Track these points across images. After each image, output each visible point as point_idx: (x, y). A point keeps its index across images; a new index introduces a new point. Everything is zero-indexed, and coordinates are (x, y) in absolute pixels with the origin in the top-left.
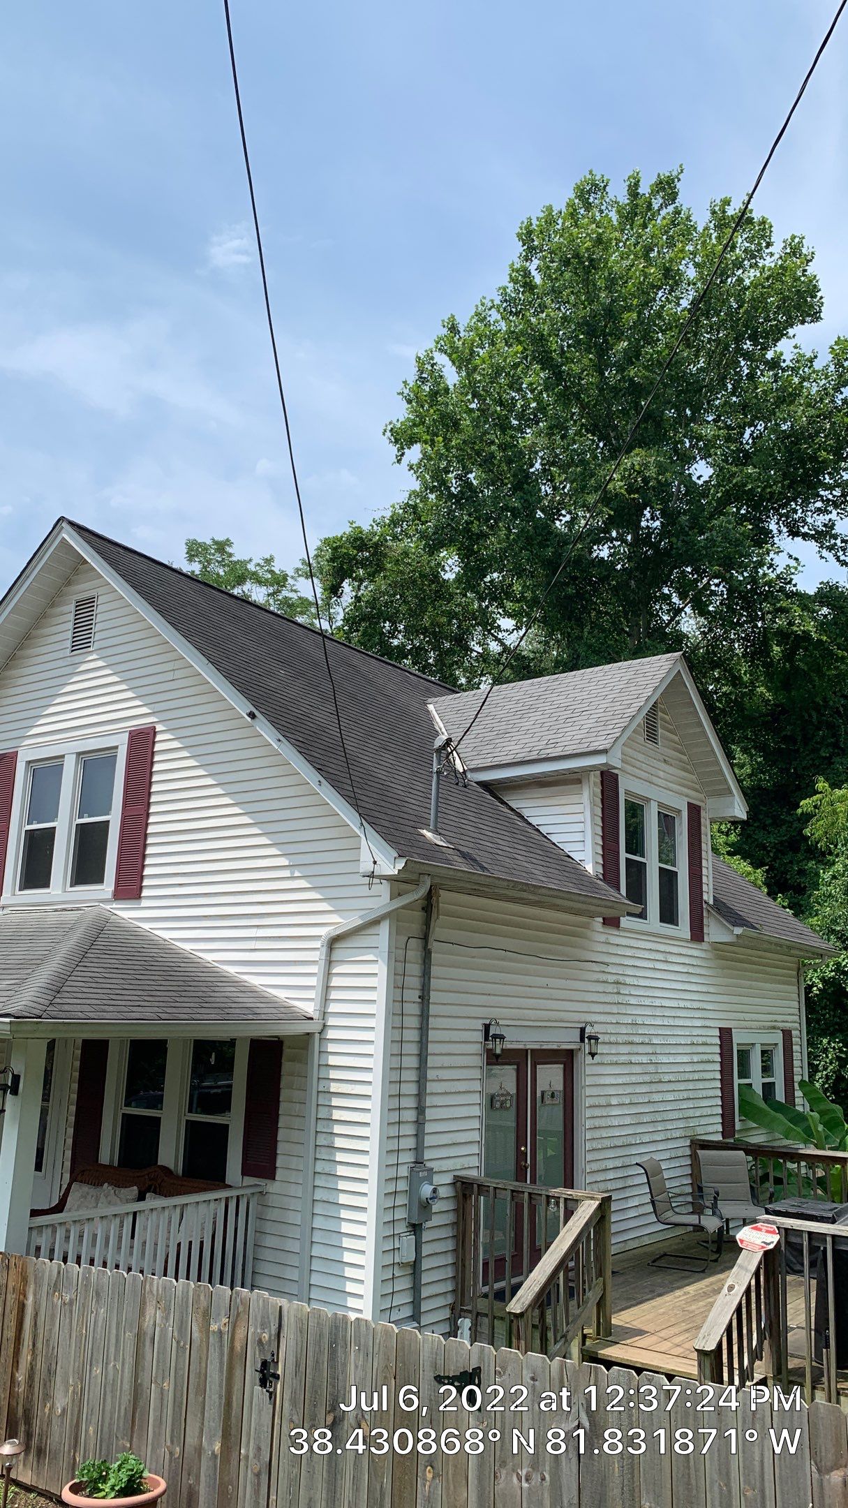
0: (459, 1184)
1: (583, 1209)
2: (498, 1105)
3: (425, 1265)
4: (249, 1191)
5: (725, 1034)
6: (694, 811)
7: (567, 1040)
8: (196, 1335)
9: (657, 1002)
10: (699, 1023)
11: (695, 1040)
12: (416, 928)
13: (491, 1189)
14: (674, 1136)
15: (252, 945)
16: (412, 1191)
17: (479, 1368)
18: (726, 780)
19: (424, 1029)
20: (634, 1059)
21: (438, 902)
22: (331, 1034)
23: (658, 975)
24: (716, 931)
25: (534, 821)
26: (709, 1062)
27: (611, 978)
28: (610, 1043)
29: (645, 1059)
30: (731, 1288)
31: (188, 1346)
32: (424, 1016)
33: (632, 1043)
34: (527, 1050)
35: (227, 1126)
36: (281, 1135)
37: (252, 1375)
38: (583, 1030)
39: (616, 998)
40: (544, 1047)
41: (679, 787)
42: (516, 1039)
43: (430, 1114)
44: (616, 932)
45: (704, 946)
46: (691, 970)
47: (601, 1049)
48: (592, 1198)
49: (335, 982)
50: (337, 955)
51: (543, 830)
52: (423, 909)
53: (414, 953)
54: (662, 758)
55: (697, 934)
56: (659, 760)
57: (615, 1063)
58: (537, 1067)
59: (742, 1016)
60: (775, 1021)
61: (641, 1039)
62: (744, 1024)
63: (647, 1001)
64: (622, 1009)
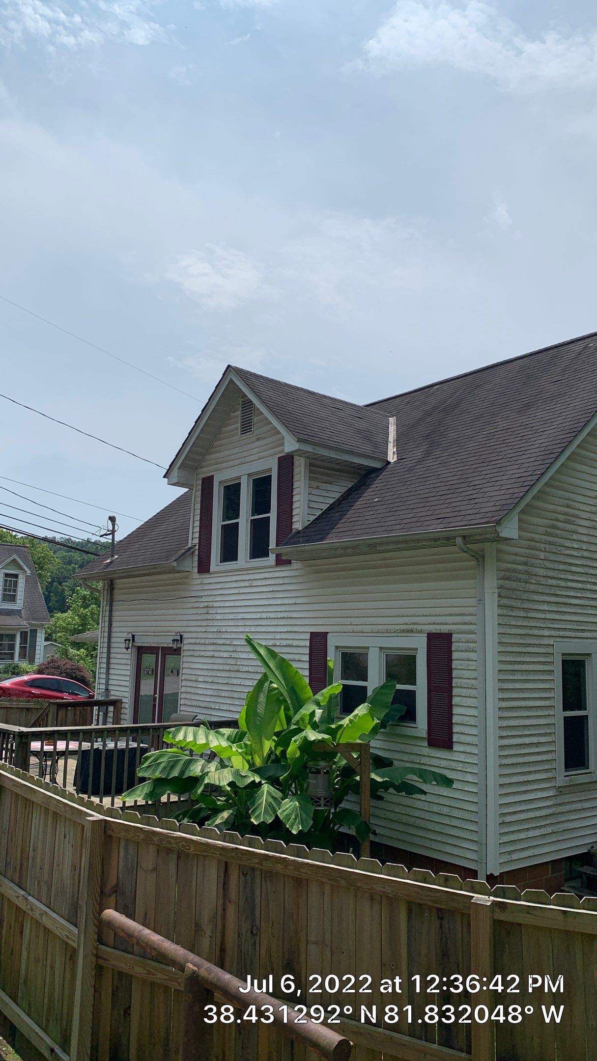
2: (146, 673)
5: (318, 638)
6: (286, 461)
9: (240, 616)
10: (283, 629)
11: (278, 643)
19: (108, 637)
20: (216, 654)
23: (242, 597)
26: (299, 661)
27: (202, 605)
29: (226, 655)
32: (109, 632)
33: (216, 644)
34: (159, 647)
39: (205, 617)
43: (111, 671)
44: (208, 576)
45: (293, 566)
46: (277, 588)
54: (255, 439)
56: (252, 442)
57: (203, 656)
58: (167, 656)
59: (348, 621)
60: (414, 624)
61: (223, 641)
62: (350, 628)
63: (231, 616)
64: (210, 623)
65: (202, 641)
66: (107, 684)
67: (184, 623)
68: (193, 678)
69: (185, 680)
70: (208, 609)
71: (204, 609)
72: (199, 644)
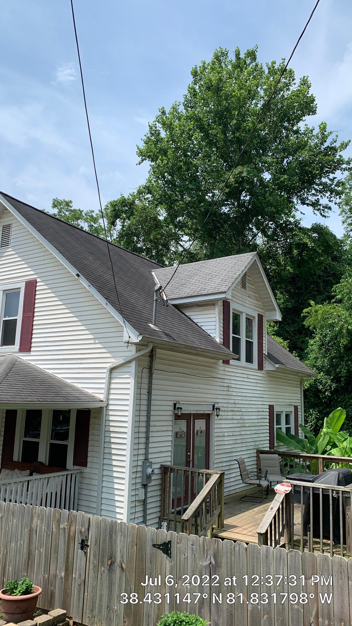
0: (163, 468)
1: (213, 478)
2: (179, 436)
3: (149, 501)
4: (76, 472)
5: (271, 408)
6: (260, 317)
7: (207, 410)
8: (54, 530)
9: (244, 394)
10: (261, 403)
11: (259, 410)
12: (146, 364)
13: (176, 470)
14: (250, 448)
15: (78, 371)
16: (143, 471)
17: (171, 541)
18: (273, 304)
19: (149, 405)
20: (234, 417)
21: (155, 354)
22: (111, 407)
23: (244, 383)
24: (268, 366)
25: (195, 321)
26: (264, 419)
27: (226, 385)
28: (225, 411)
29: (239, 417)
30: (272, 508)
31: (51, 534)
32: (149, 400)
33: (233, 411)
34: (191, 414)
35: (67, 445)
36: (90, 449)
37: (77, 545)
38: (214, 406)
39: (227, 393)
40: (198, 413)
41: (255, 308)
42: (187, 409)
43: (151, 440)
44: (227, 366)
45: (263, 372)
46: (258, 381)
47: (221, 413)
48: (217, 473)
49: (113, 386)
50: (113, 375)
51: (199, 324)
52: (149, 356)
53: (146, 374)
54: (248, 295)
55: (261, 367)
56: (247, 296)
57: (227, 419)
58: (195, 421)
62: (279, 403)
64: (230, 397)
67: (215, 396)
71: (226, 388)
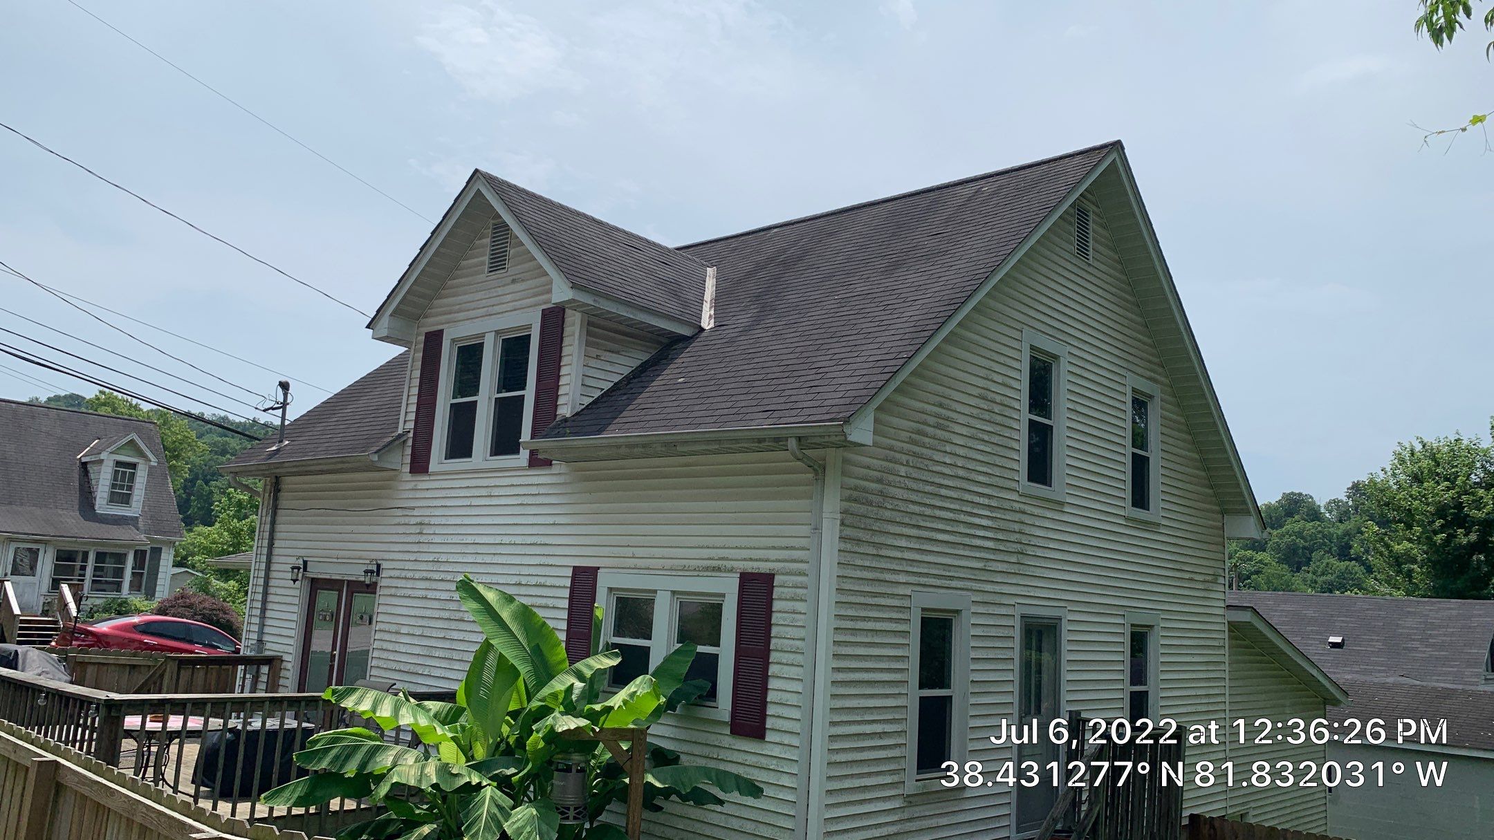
2: (321, 618)
5: (583, 575)
6: (553, 315)
10: (538, 561)
11: (524, 580)
20: (430, 594)
23: (474, 512)
26: (554, 608)
27: (413, 520)
29: (445, 596)
34: (345, 581)
39: (418, 538)
41: (535, 299)
43: (268, 614)
44: (426, 478)
45: (555, 469)
46: (528, 500)
54: (509, 280)
56: (505, 285)
57: (409, 597)
58: (355, 594)
59: (629, 552)
60: (720, 559)
61: (443, 576)
62: (632, 562)
63: (456, 539)
64: (424, 548)
65: (410, 574)
66: (261, 632)
67: (384, 547)
68: (393, 628)
69: (380, 631)
70: (423, 526)
71: (415, 527)
72: (405, 578)
